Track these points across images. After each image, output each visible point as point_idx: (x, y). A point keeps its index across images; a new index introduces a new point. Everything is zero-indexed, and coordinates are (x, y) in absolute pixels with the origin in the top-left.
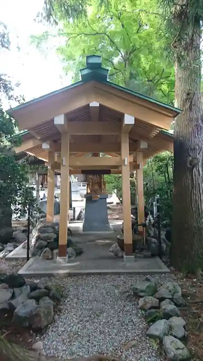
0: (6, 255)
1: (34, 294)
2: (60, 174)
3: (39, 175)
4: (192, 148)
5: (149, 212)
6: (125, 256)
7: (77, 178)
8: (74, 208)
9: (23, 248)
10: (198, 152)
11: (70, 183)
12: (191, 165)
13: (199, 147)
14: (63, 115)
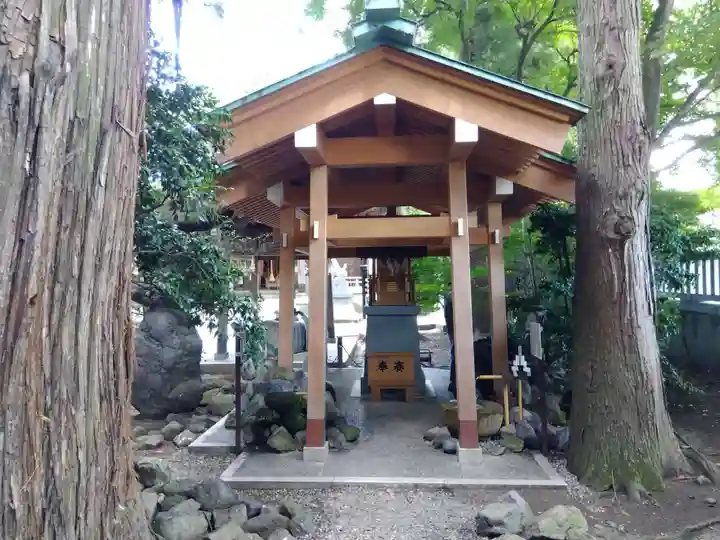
0: (190, 442)
1: (255, 522)
2: (306, 258)
3: (258, 259)
4: (620, 193)
5: (520, 348)
6: (460, 449)
7: (345, 266)
8: (340, 339)
9: (227, 426)
10: (635, 202)
11: (329, 277)
12: (617, 232)
13: (638, 191)
14: (314, 126)
